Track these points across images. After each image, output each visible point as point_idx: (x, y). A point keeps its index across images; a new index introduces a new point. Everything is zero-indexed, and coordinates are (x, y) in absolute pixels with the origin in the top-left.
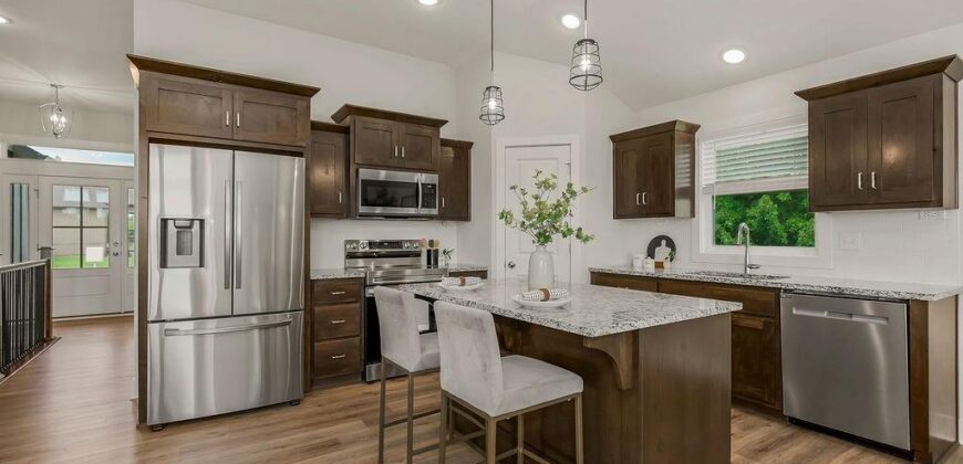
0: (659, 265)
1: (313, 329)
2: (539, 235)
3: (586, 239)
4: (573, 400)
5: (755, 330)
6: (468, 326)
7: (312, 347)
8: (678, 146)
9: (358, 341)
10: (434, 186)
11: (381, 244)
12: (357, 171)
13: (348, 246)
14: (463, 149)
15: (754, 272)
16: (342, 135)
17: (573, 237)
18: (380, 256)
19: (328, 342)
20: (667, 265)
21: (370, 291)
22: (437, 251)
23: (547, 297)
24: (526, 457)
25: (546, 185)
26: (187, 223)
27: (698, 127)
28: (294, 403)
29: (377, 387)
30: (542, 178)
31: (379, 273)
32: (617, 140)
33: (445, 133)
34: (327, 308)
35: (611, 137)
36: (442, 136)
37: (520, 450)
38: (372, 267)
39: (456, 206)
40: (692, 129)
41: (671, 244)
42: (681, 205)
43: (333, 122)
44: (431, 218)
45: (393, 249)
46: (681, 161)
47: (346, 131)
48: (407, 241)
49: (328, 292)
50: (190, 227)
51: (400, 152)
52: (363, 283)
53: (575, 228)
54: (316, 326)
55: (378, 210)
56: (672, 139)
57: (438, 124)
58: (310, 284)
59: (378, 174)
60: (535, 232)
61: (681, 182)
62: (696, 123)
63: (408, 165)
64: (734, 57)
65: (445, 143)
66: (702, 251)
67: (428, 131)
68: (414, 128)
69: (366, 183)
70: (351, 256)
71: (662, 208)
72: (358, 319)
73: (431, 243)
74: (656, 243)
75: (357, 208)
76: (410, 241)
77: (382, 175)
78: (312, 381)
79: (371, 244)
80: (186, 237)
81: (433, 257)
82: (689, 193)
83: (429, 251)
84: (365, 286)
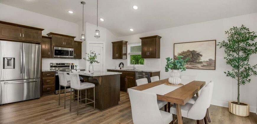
0: (121, 68)
1: (42, 83)
2: (91, 62)
3: (98, 63)
4: (93, 88)
5: (132, 79)
6: (75, 76)
7: (42, 87)
8: (123, 45)
9: (54, 85)
10: (73, 51)
11: (59, 64)
12: (53, 47)
13: (51, 64)
14: (80, 43)
15: (135, 69)
16: (50, 39)
17: (96, 62)
18: (59, 67)
19: (46, 86)
20: (122, 68)
21: (57, 74)
22: (73, 66)
23: (90, 72)
24: (87, 100)
25: (93, 53)
26: (10, 59)
27: (127, 42)
28: (38, 98)
29: (58, 95)
30: (91, 52)
31: (59, 70)
32: (113, 43)
33: (75, 39)
34: (46, 78)
35: (112, 42)
36: (75, 40)
37: (86, 99)
38: (57, 69)
39: (78, 55)
40: (126, 42)
41: (123, 64)
42: (124, 57)
43: (47, 36)
44: (72, 58)
45: (63, 65)
46: (124, 48)
47: (51, 38)
48: (66, 63)
49: (46, 74)
50: (11, 60)
51: (64, 43)
52: (55, 72)
53: (96, 61)
54: (43, 82)
55: (59, 56)
56: (122, 44)
57: (74, 37)
58: (42, 73)
59: (59, 48)
60: (90, 61)
61: (124, 52)
62: (127, 41)
63: (66, 46)
64: (132, 30)
65: (75, 42)
66: (128, 65)
67: (71, 39)
68: (68, 38)
69: (56, 50)
70: (51, 67)
71: (120, 57)
72: (54, 80)
73: (72, 64)
74: (120, 64)
75: (53, 56)
76: (67, 63)
77: (60, 48)
78: (42, 94)
79: (57, 64)
80: (10, 62)
81: (72, 67)
82: (126, 54)
83: (71, 66)
84: (55, 73)
